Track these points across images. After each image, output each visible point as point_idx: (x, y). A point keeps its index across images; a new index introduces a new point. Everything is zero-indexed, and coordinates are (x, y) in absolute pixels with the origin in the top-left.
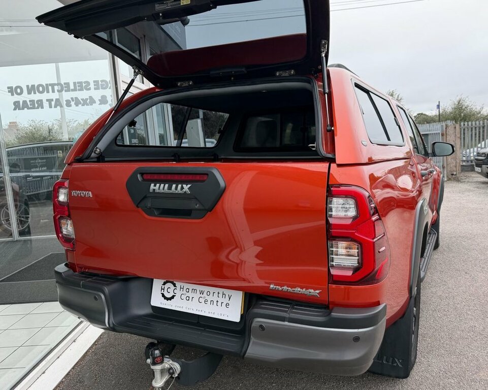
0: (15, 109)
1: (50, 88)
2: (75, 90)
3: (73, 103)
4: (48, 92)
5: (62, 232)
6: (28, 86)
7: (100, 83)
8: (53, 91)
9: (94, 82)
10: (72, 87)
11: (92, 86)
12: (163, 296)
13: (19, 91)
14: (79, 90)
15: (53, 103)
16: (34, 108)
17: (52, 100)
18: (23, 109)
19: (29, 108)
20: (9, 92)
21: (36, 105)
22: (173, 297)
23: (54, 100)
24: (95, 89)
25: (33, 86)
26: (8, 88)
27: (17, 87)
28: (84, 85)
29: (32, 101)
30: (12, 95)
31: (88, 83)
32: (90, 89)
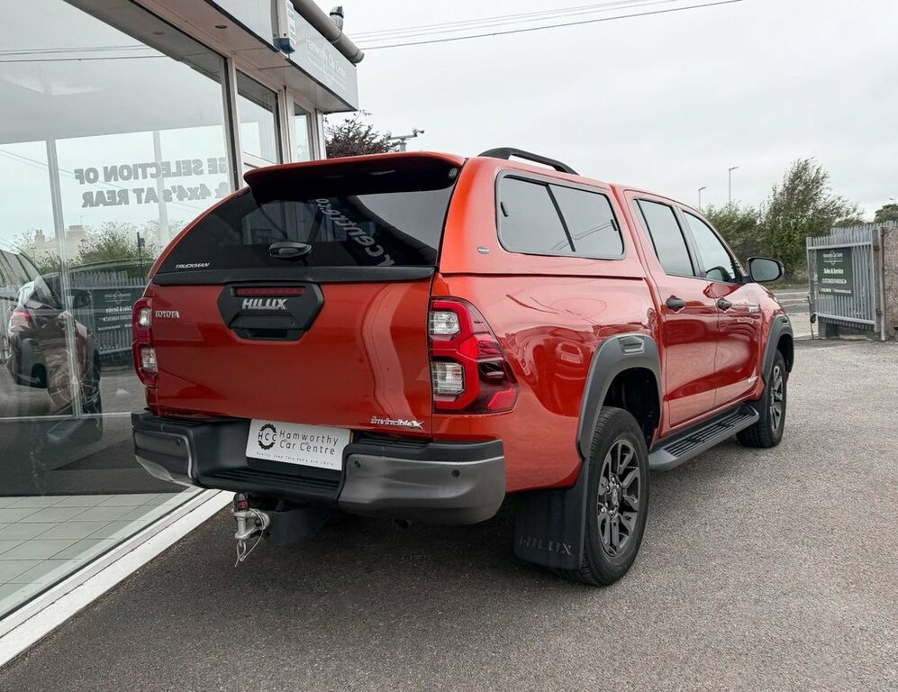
0: (84, 206)
1: (140, 170)
2: (178, 174)
3: (174, 196)
4: (136, 178)
5: (142, 366)
6: (106, 168)
7: (218, 162)
8: (145, 177)
9: (209, 160)
10: (173, 169)
11: (205, 167)
12: (261, 444)
13: (92, 176)
14: (185, 175)
15: (144, 196)
16: (113, 203)
17: (142, 190)
18: (97, 205)
19: (106, 204)
20: (77, 177)
21: (118, 199)
22: (271, 445)
23: (146, 190)
24: (210, 172)
25: (114, 168)
26: (76, 171)
27: (90, 170)
28: (193, 166)
29: (112, 193)
30: (82, 182)
31: (198, 162)
32: (202, 172)
